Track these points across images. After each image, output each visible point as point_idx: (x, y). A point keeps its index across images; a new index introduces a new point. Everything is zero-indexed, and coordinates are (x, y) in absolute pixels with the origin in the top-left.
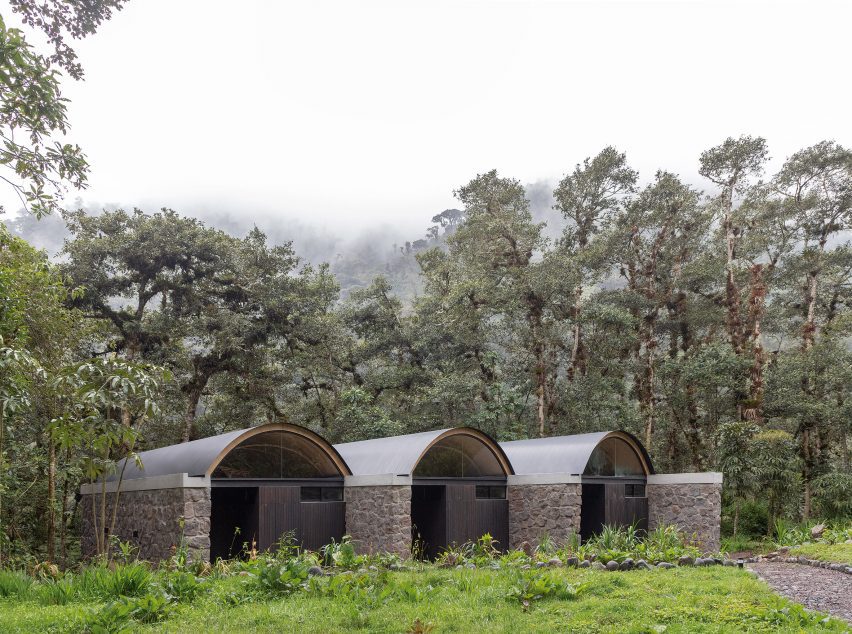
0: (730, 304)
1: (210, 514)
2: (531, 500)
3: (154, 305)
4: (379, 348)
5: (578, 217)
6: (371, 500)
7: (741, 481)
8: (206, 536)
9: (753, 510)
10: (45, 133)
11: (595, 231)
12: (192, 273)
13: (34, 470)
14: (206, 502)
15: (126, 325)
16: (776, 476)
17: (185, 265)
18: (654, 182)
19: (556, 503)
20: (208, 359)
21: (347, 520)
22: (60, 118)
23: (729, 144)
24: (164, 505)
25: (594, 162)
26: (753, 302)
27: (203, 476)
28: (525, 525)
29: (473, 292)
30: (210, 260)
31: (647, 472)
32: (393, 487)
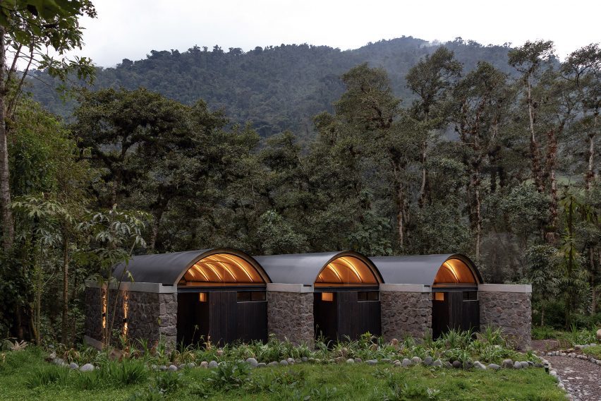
0: (533, 156)
1: (176, 312)
2: (396, 302)
3: (132, 150)
4: (287, 179)
5: (422, 93)
6: (285, 302)
7: (545, 288)
8: (174, 327)
9: (555, 307)
10: (68, 48)
11: (435, 103)
12: (157, 129)
13: (53, 267)
14: (174, 303)
15: (114, 164)
16: (571, 284)
17: (153, 123)
18: (476, 69)
19: (415, 305)
20: (169, 187)
21: (269, 314)
22: (78, 40)
23: (527, 45)
24: (145, 303)
25: (433, 57)
26: (549, 157)
27: (172, 285)
28: (393, 320)
29: (352, 145)
30: (170, 121)
31: (478, 282)
32: (301, 294)
